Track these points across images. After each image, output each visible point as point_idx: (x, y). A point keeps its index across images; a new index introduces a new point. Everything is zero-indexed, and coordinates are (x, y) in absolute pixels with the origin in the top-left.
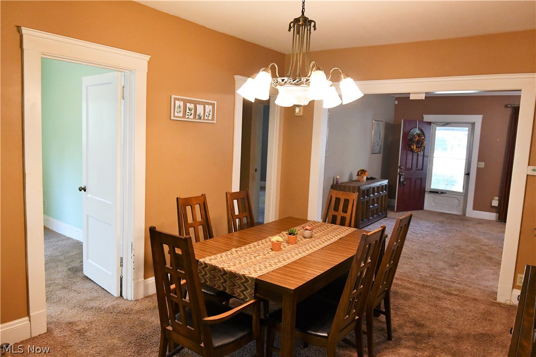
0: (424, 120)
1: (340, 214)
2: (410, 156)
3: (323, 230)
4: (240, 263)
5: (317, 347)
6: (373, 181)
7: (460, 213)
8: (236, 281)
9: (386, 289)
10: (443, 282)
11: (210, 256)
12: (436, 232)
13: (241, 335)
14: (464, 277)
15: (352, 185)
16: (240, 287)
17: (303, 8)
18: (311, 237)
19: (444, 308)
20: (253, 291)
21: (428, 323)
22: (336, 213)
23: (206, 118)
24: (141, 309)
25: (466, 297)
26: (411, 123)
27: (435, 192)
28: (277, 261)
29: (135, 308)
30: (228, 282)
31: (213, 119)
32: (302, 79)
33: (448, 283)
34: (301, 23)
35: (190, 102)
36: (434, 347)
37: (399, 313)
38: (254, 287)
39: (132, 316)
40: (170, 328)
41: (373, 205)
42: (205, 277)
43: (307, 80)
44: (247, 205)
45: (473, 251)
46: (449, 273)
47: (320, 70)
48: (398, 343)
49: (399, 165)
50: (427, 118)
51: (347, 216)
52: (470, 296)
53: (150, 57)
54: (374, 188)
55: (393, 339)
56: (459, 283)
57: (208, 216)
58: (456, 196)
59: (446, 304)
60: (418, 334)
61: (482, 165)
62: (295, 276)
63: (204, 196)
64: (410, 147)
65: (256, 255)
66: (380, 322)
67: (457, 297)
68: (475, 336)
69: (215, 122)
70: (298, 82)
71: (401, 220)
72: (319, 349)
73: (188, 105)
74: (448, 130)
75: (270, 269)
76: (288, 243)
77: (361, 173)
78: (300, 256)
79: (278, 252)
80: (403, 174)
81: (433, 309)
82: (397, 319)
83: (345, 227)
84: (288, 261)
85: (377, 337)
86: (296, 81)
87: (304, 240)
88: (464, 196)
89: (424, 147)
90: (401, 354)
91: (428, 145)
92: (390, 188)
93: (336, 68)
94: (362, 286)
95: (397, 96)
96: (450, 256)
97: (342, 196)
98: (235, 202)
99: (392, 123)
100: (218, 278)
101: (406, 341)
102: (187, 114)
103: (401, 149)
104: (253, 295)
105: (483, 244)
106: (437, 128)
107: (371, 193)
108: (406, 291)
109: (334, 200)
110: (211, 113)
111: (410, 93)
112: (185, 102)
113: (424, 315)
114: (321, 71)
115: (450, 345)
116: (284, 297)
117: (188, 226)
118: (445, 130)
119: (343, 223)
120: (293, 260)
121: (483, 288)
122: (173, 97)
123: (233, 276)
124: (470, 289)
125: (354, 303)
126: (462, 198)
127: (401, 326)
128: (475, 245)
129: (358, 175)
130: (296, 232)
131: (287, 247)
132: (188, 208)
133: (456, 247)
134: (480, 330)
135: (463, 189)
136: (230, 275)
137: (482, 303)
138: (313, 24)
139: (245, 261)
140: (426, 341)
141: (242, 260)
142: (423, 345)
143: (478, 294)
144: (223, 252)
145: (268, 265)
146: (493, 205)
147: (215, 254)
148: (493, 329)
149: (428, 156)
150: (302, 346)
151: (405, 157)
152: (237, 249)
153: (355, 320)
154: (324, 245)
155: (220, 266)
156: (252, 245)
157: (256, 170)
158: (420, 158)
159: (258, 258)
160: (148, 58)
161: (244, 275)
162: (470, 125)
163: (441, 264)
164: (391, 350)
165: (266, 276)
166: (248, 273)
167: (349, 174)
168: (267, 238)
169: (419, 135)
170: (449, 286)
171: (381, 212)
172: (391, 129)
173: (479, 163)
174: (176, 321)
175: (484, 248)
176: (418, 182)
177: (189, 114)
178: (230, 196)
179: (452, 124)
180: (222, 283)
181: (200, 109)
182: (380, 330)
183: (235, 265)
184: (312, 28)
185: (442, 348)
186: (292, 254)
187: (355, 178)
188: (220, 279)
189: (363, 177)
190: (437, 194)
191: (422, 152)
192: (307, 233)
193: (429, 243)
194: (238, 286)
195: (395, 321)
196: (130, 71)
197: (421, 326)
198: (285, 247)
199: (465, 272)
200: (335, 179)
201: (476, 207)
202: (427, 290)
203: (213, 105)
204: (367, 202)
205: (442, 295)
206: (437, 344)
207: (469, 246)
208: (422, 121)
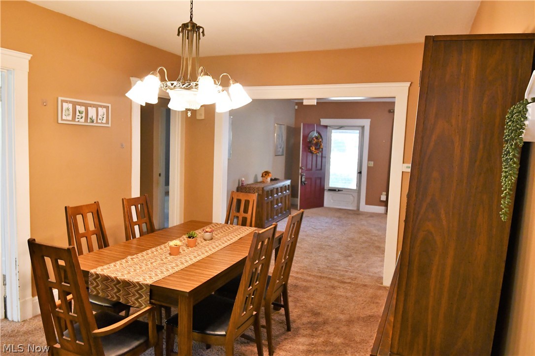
0: (322, 124)
1: (242, 214)
2: (310, 157)
3: (224, 231)
4: (135, 270)
5: (220, 346)
6: (276, 182)
7: (355, 209)
8: (130, 289)
9: (284, 283)
10: (338, 272)
11: (102, 266)
12: (334, 227)
13: (136, 343)
14: (356, 266)
15: (257, 186)
16: (134, 295)
17: (191, 14)
18: (212, 239)
19: (338, 295)
20: (148, 298)
21: (323, 312)
22: (238, 214)
23: (99, 121)
24: (29, 330)
25: (357, 284)
26: (309, 126)
27: (333, 190)
28: (174, 265)
29: (22, 329)
30: (121, 292)
31: (107, 122)
32: (191, 84)
33: (342, 273)
34: (189, 28)
35: (81, 104)
36: (329, 333)
37: (298, 304)
38: (149, 294)
39: (18, 339)
40: (58, 346)
41: (277, 204)
42: (97, 288)
43: (197, 85)
44: (146, 211)
45: (365, 242)
46: (343, 263)
47: (207, 75)
48: (297, 333)
49: (300, 166)
50: (324, 122)
51: (248, 216)
52: (361, 283)
53: (31, 55)
54: (277, 189)
55: (292, 330)
56: (351, 272)
57: (102, 224)
58: (351, 193)
59: (340, 292)
60: (315, 323)
61: (372, 164)
62: (192, 278)
63: (97, 203)
64: (309, 149)
65: (153, 261)
66: (281, 315)
67: (349, 285)
68: (363, 318)
69: (110, 125)
70: (187, 86)
71: (293, 217)
72: (221, 349)
73: (78, 108)
74: (342, 132)
75: (166, 274)
76: (188, 246)
77: (265, 175)
78: (199, 258)
79: (176, 257)
80: (304, 174)
81: (329, 298)
82: (297, 310)
83: (246, 227)
84: (186, 265)
85: (276, 329)
86: (186, 85)
87: (205, 242)
88: (358, 192)
89: (322, 149)
90: (299, 343)
91: (326, 147)
92: (293, 188)
93: (225, 74)
94: (258, 282)
95: (297, 101)
96: (345, 248)
97: (243, 197)
98: (133, 208)
99: (294, 127)
100: (111, 288)
101: (303, 330)
102: (77, 117)
103: (302, 151)
104: (149, 302)
105: (373, 234)
106: (333, 131)
107: (275, 193)
108: (305, 284)
109: (235, 201)
110: (105, 116)
111: (303, 99)
112: (75, 105)
113: (320, 304)
114: (209, 76)
115: (342, 329)
116: (179, 300)
117: (79, 236)
118: (340, 132)
119: (244, 223)
120: (191, 263)
121: (372, 274)
122: (60, 99)
123: (127, 284)
124: (361, 276)
125: (251, 299)
126: (356, 195)
127: (299, 317)
128: (367, 236)
129: (262, 176)
130: (196, 235)
131: (185, 250)
132: (79, 218)
133: (350, 239)
134: (369, 313)
135: (357, 186)
136: (123, 283)
137: (371, 288)
138: (201, 30)
139: (141, 268)
140: (321, 328)
141: (138, 267)
142: (319, 332)
143: (367, 281)
144: (117, 261)
145: (165, 270)
146: (381, 199)
147: (108, 264)
148: (379, 310)
149: (325, 157)
150: (205, 348)
151: (305, 158)
152: (134, 257)
153: (252, 315)
154: (223, 246)
155: (113, 276)
156: (149, 251)
157: (160, 175)
158: (319, 159)
159: (154, 264)
160: (29, 56)
161: (138, 283)
162: (360, 128)
163: (337, 256)
164: (289, 341)
165: (162, 281)
166: (142, 280)
167: (254, 176)
168: (166, 243)
169: (317, 138)
170: (343, 276)
171: (285, 211)
172: (292, 132)
173: (369, 162)
174: (64, 337)
175: (373, 238)
176: (318, 181)
177: (80, 117)
178: (128, 203)
179: (346, 128)
180: (115, 293)
181: (92, 112)
182: (280, 323)
183: (129, 273)
184: (201, 34)
185: (335, 333)
186: (190, 257)
187: (260, 179)
188: (113, 289)
189: (267, 179)
190: (334, 192)
191: (320, 154)
192: (208, 235)
193: (327, 237)
194: (132, 294)
195: (294, 312)
196: (8, 70)
197: (317, 314)
198: (184, 251)
199: (357, 261)
200: (240, 181)
201: (368, 203)
202: (323, 281)
203: (107, 108)
204: (272, 202)
205: (336, 284)
206: (330, 329)
207: (361, 238)
208: (319, 125)
